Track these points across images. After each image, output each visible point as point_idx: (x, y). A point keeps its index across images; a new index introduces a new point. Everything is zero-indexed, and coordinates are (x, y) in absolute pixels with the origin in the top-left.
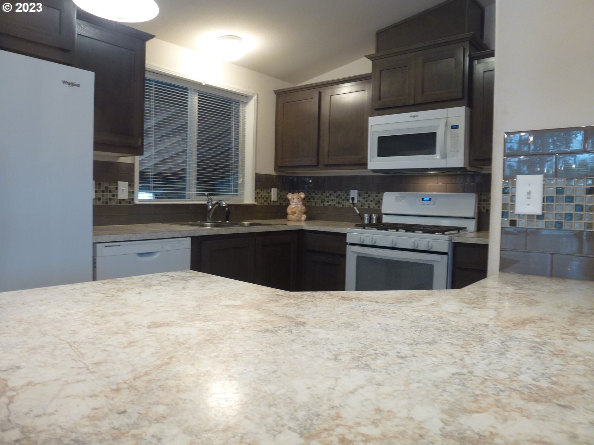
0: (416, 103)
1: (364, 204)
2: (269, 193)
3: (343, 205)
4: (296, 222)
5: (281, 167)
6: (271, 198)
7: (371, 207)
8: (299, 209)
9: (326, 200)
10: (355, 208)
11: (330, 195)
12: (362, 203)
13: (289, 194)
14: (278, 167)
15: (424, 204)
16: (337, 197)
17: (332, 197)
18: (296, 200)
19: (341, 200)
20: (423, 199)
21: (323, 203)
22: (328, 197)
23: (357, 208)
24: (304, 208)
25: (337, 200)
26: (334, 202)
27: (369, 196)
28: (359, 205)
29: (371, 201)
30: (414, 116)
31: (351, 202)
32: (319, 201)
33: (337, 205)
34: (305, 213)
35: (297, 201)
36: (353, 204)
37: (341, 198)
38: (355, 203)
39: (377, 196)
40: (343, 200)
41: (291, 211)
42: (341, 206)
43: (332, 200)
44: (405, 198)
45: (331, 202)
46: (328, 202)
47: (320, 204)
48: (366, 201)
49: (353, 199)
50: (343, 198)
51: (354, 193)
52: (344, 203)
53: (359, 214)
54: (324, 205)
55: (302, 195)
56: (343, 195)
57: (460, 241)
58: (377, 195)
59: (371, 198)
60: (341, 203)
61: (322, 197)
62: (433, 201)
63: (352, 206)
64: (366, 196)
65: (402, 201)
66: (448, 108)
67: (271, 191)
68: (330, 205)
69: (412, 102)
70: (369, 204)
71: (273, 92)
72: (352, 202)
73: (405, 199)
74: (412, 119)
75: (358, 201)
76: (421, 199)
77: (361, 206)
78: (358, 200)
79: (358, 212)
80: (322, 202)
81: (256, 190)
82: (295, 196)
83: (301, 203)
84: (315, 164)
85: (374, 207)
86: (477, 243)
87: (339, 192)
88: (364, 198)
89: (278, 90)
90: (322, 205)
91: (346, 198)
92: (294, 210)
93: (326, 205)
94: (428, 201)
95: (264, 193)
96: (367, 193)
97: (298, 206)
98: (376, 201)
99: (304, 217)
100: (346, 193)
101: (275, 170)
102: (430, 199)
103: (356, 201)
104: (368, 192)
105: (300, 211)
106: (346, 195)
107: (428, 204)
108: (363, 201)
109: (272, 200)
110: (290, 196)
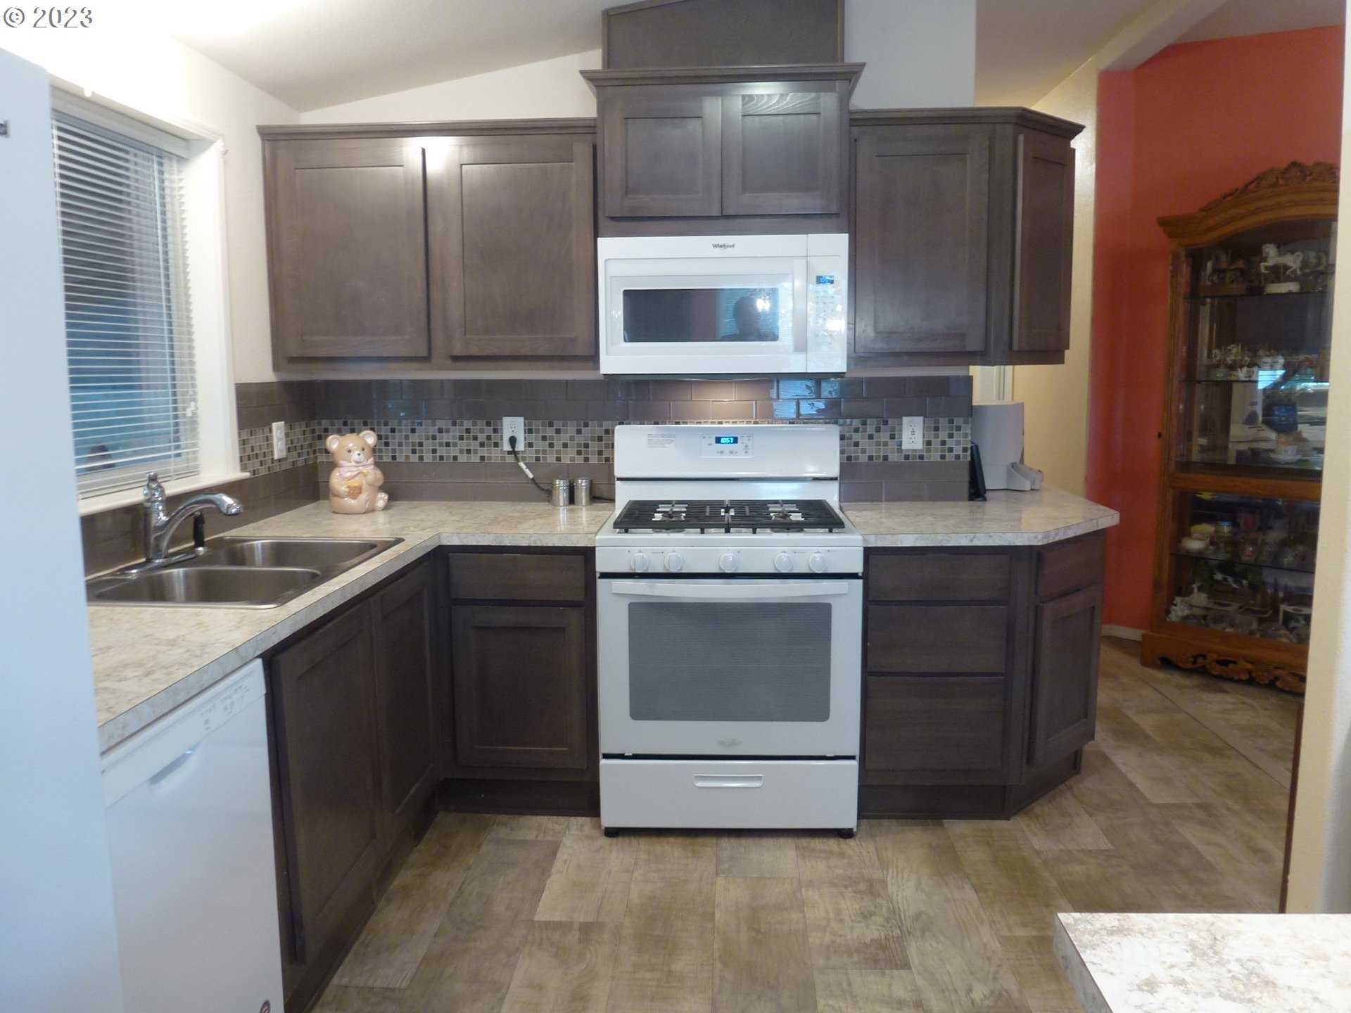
0: (724, 214)
1: (544, 452)
2: (267, 439)
3: (482, 458)
4: (364, 516)
5: (292, 360)
6: (272, 452)
7: (566, 460)
8: (370, 477)
9: (428, 445)
10: (522, 464)
11: (440, 431)
12: (537, 451)
13: (330, 438)
14: (280, 357)
15: (722, 452)
16: (461, 438)
17: (446, 437)
18: (359, 454)
19: (474, 445)
20: (718, 440)
21: (418, 455)
22: (434, 438)
23: (525, 464)
24: (379, 473)
25: (463, 445)
26: (453, 452)
27: (558, 431)
28: (531, 454)
29: (565, 445)
30: (723, 246)
31: (507, 447)
32: (406, 450)
33: (463, 458)
34: (382, 488)
35: (361, 456)
36: (514, 452)
37: (475, 438)
38: (518, 452)
39: (579, 432)
40: (482, 445)
41: (349, 487)
42: (475, 459)
43: (448, 444)
44: (673, 439)
45: (442, 451)
46: (434, 451)
47: (407, 457)
48: (551, 445)
49: (513, 441)
50: (482, 438)
51: (513, 426)
52: (484, 452)
53: (532, 479)
54: (421, 458)
55: (370, 438)
56: (482, 431)
57: (879, 544)
58: (581, 430)
59: (564, 437)
60: (476, 452)
61: (415, 438)
62: (743, 443)
63: (510, 459)
64: (550, 432)
65: (666, 445)
66: (809, 235)
67: (271, 431)
68: (441, 458)
69: (715, 211)
70: (558, 452)
71: (255, 131)
72: (511, 450)
73: (672, 441)
74: (718, 252)
75: (525, 447)
76: (714, 440)
77: (537, 459)
78: (525, 444)
79: (531, 476)
80: (414, 451)
81: (240, 436)
82: (351, 441)
83: (371, 460)
84: (424, 353)
85: (572, 459)
86: (918, 544)
87: (467, 424)
88: (544, 438)
89: (269, 127)
90: (414, 458)
91: (489, 438)
92: (355, 483)
93: (428, 458)
94: (730, 443)
95: (257, 440)
96: (551, 425)
97: (365, 471)
98: (579, 445)
99: (382, 499)
100: (488, 424)
101: (276, 367)
102: (736, 440)
103: (520, 446)
104: (555, 422)
105: (371, 485)
106: (489, 431)
107: (731, 452)
108: (541, 445)
109: (276, 457)
110: (333, 442)
